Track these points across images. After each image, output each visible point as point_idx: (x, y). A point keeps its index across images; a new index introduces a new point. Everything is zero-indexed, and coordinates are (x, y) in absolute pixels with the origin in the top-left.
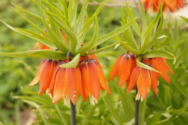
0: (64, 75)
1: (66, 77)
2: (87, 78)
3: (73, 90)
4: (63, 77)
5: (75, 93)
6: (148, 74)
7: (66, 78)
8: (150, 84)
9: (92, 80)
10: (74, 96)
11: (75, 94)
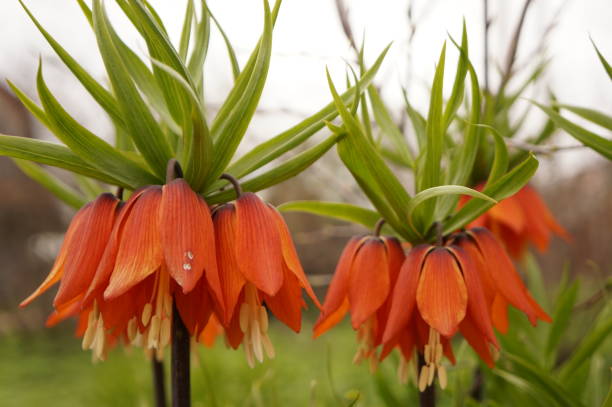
0: (155, 206)
1: (161, 212)
2: (234, 238)
3: (184, 249)
4: (149, 212)
5: (192, 260)
6: (452, 268)
7: (161, 215)
8: (465, 297)
9: (255, 239)
10: (187, 267)
11: (191, 262)
